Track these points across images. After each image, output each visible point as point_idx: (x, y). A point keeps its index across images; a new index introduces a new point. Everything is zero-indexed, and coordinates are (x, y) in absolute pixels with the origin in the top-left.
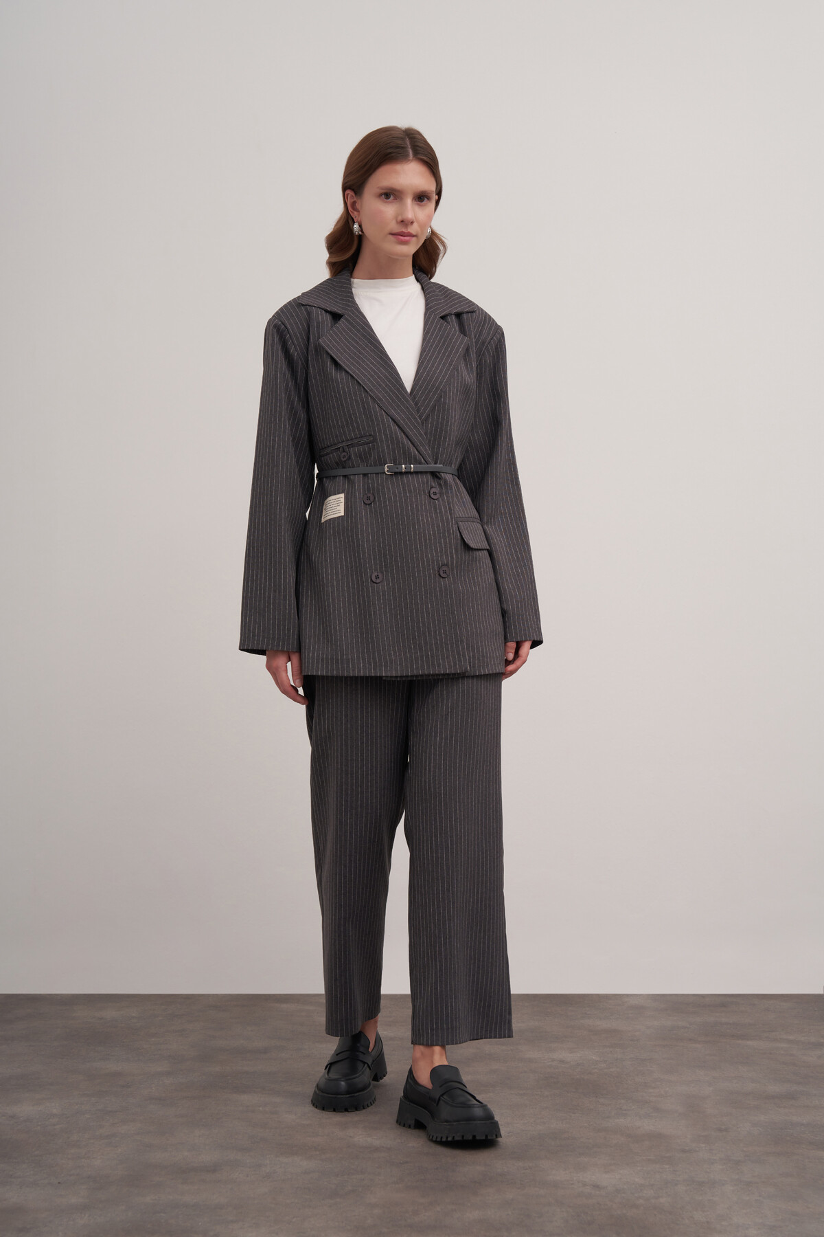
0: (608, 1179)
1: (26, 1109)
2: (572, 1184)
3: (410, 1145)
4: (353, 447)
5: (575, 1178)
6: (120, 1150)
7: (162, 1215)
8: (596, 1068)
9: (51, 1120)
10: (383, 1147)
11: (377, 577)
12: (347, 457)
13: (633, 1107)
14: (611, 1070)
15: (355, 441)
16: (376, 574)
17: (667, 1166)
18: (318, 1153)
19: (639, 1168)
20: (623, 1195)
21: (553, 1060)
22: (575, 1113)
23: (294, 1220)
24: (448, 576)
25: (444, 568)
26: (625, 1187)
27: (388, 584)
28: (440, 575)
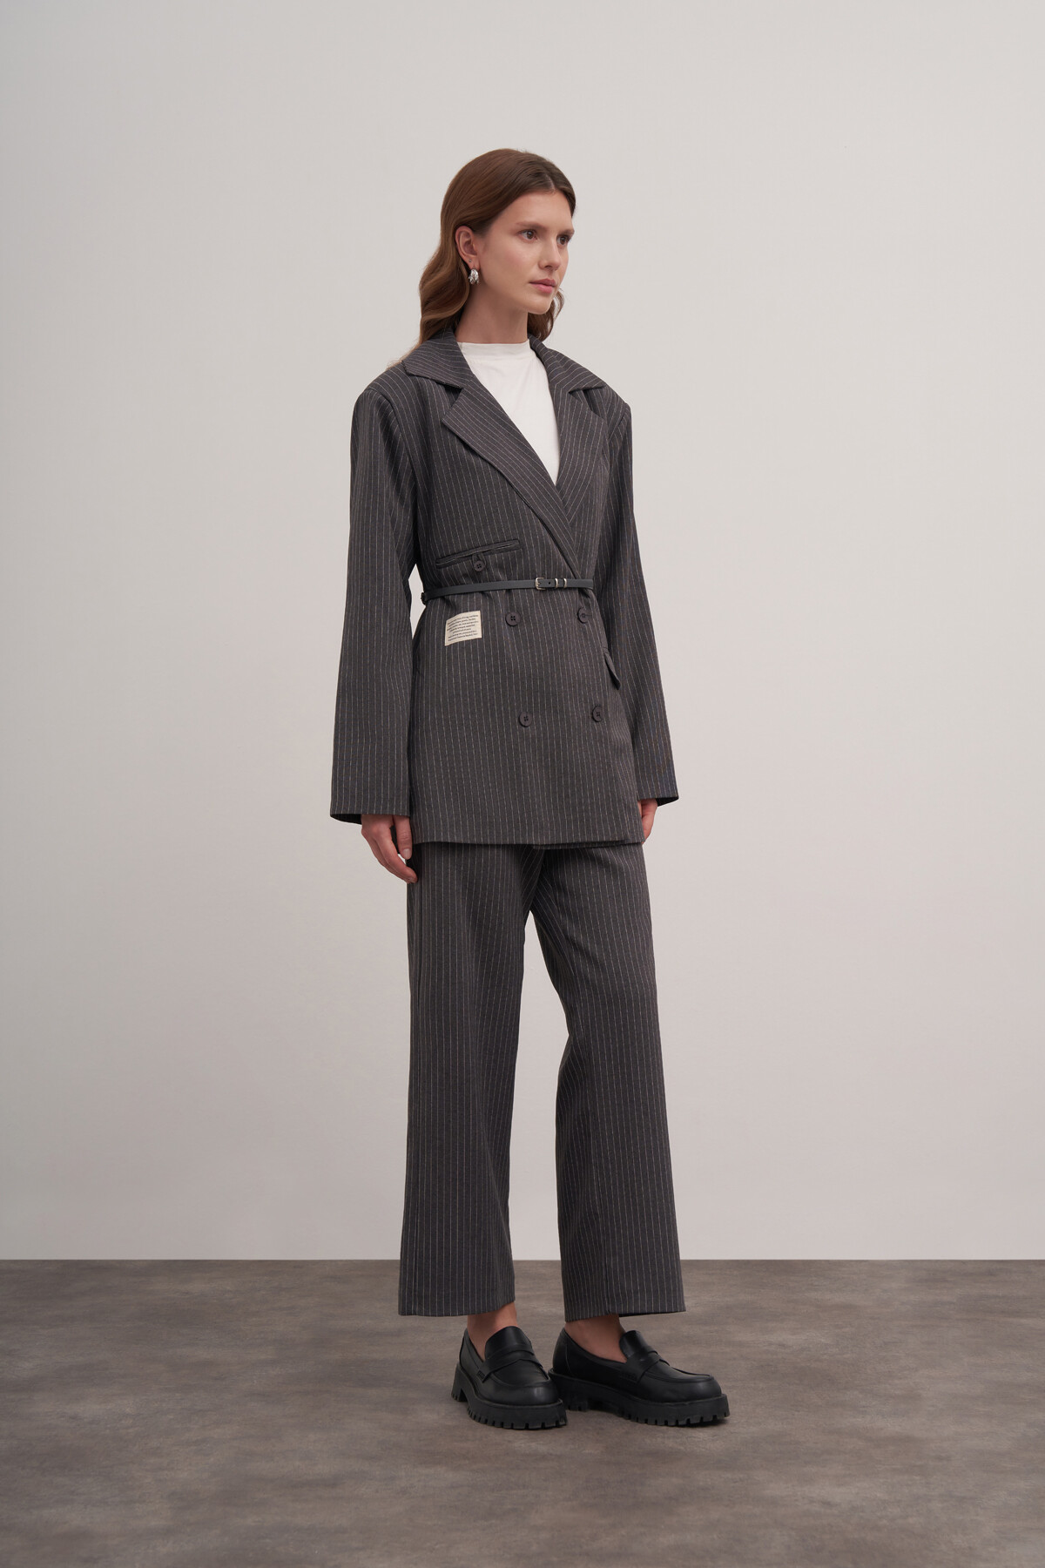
0: (841, 1495)
1: (91, 1407)
2: (796, 1500)
3: (587, 1451)
4: (491, 554)
5: (799, 1493)
6: (212, 1459)
7: (268, 1540)
8: (825, 1354)
9: (123, 1422)
10: (551, 1454)
11: (526, 719)
12: (483, 567)
13: (874, 1403)
14: (845, 1356)
15: (493, 547)
16: (524, 715)
17: (918, 1478)
18: (467, 1462)
19: (881, 1480)
20: (861, 1514)
21: (771, 1344)
22: (799, 1411)
23: (437, 1547)
24: (602, 719)
25: (597, 710)
26: (864, 1504)
27: (538, 728)
28: (593, 718)
